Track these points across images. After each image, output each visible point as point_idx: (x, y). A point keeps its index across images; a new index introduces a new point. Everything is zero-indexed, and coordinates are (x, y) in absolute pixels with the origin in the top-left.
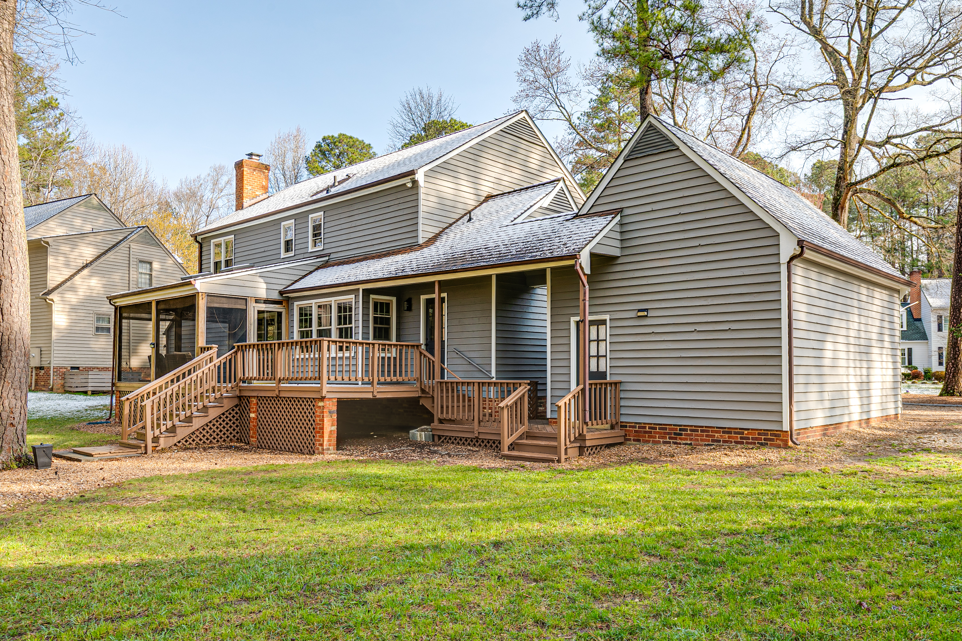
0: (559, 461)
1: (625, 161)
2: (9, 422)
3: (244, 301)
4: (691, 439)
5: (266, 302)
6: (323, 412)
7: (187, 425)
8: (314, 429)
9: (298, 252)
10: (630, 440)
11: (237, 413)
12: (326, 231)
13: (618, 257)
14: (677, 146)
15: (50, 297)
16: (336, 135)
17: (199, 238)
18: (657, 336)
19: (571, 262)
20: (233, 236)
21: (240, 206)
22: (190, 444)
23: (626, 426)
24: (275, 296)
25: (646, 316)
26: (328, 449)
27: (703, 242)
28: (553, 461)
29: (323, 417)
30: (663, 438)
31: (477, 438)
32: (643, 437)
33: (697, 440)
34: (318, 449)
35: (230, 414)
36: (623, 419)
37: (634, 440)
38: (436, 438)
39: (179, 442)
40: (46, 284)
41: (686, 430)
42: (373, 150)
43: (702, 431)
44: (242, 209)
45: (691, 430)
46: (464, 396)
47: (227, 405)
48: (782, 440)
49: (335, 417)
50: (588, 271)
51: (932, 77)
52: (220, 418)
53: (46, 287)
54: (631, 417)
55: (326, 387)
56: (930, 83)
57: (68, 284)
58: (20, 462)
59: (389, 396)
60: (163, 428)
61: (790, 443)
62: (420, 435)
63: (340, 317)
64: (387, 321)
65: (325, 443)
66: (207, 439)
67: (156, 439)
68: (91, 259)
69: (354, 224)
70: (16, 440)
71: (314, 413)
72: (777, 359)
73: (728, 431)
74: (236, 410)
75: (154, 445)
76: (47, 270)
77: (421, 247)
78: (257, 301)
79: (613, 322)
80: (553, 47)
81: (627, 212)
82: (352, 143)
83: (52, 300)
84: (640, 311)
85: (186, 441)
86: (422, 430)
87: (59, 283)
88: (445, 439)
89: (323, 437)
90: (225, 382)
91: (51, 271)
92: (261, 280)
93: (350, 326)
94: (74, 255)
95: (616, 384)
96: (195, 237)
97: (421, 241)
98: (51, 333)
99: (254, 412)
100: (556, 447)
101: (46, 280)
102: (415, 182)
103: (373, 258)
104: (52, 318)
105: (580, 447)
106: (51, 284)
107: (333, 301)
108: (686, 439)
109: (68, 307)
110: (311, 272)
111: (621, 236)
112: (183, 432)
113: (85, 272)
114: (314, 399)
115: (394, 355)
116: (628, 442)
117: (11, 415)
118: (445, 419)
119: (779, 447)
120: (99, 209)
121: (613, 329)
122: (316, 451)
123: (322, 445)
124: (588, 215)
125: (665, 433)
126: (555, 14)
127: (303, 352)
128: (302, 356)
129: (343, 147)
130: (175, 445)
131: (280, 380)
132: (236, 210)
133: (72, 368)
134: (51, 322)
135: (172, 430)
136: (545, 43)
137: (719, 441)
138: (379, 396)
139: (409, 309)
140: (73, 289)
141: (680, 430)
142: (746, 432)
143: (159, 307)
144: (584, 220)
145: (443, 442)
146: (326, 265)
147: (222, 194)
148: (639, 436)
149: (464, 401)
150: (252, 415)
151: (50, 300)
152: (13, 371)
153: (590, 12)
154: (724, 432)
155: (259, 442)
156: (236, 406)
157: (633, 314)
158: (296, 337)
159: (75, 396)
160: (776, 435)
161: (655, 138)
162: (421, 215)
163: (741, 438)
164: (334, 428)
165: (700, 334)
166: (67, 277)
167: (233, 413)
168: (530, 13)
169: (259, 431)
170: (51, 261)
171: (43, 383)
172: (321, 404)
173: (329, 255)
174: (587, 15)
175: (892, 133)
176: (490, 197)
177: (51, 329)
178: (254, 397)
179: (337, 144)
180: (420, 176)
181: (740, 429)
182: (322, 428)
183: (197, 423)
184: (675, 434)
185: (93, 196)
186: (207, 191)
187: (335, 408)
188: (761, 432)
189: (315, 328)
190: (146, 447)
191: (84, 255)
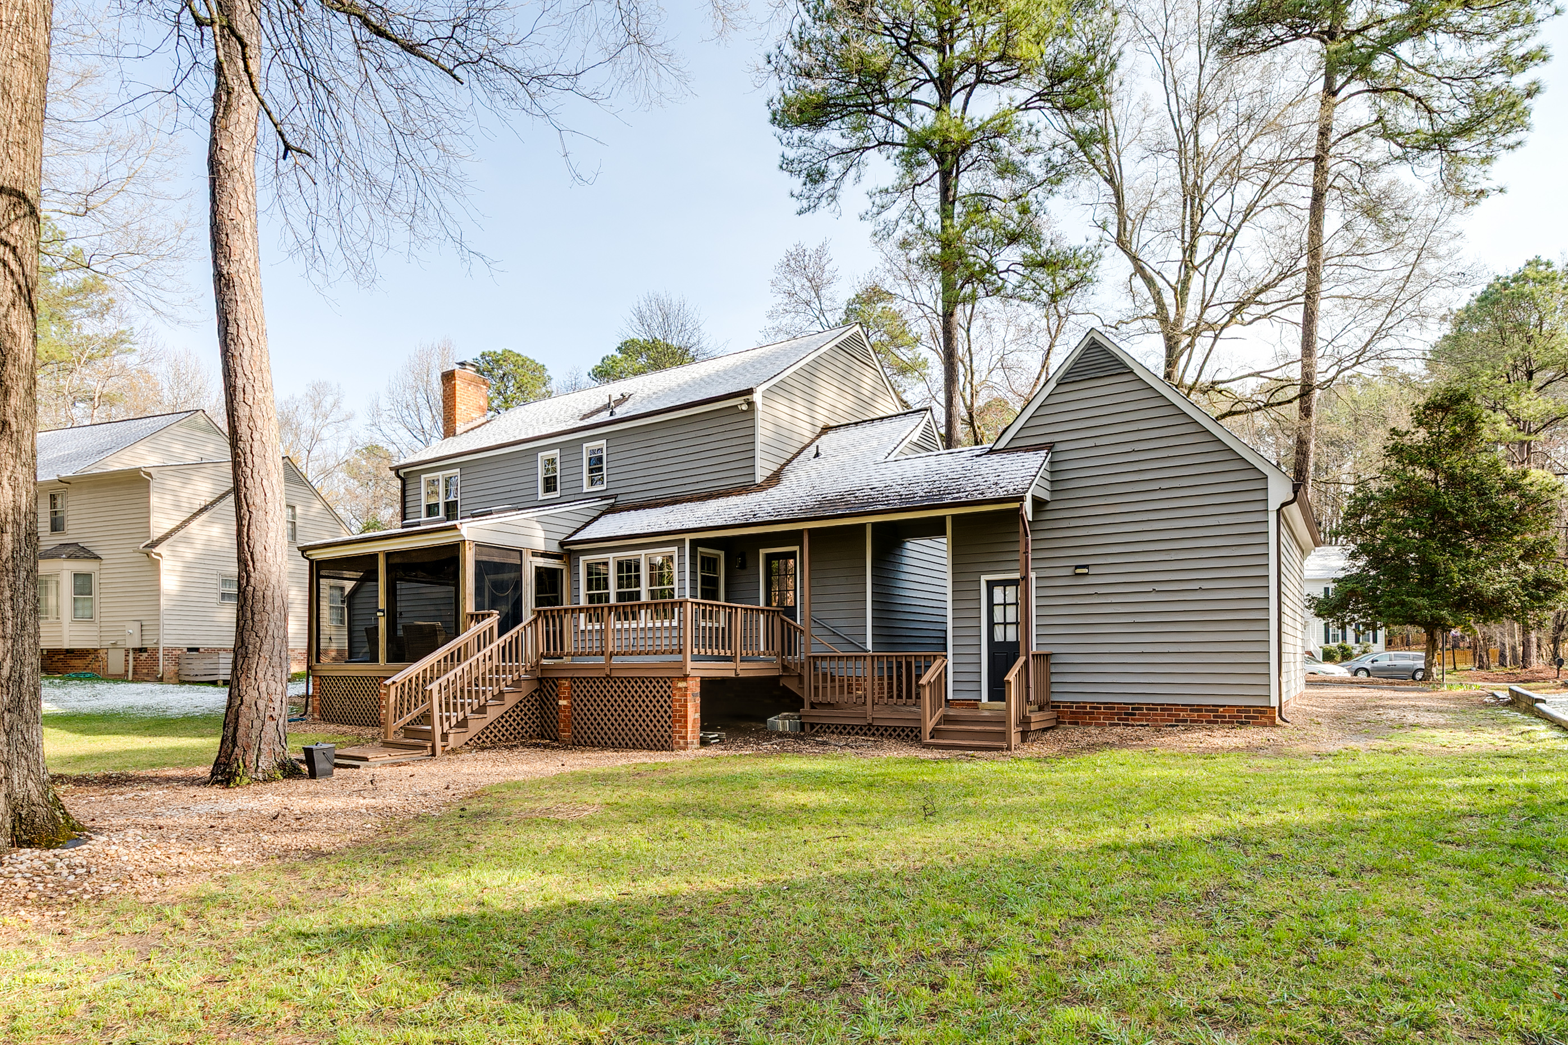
0: (1009, 749)
1: (1058, 385)
2: (268, 714)
3: (518, 554)
4: (1147, 720)
5: (544, 555)
6: (686, 695)
7: (481, 716)
8: (670, 717)
9: (565, 492)
10: (1064, 723)
11: (536, 700)
12: (610, 465)
13: (1048, 502)
14: (1129, 368)
15: (156, 550)
16: (500, 351)
17: (401, 473)
18: (1101, 597)
19: (1017, 505)
20: (458, 470)
21: (449, 431)
22: (484, 742)
23: (1059, 707)
24: (555, 548)
25: (1087, 574)
26: (692, 743)
27: (1165, 485)
28: (1002, 749)
29: (686, 701)
30: (1109, 719)
31: (870, 725)
32: (1082, 718)
33: (1157, 720)
34: (678, 743)
35: (528, 701)
36: (1055, 698)
37: (1069, 723)
38: (807, 728)
39: (471, 740)
40: (149, 532)
41: (1142, 709)
42: (548, 373)
43: (1162, 710)
44: (454, 435)
45: (1147, 709)
46: (825, 675)
47: (526, 689)
48: (1268, 718)
49: (698, 701)
50: (1030, 519)
51: (1252, 318)
52: (517, 707)
53: (149, 537)
54: (1065, 695)
55: (690, 664)
56: (1250, 323)
57: (181, 533)
58: (285, 770)
59: (751, 674)
60: (454, 722)
61: (1278, 720)
62: (783, 724)
63: (620, 578)
64: (715, 581)
65: (689, 735)
66: (503, 735)
67: (445, 736)
68: (211, 500)
69: (654, 457)
70: (277, 739)
71: (669, 697)
72: (1265, 623)
73: (1198, 708)
74: (536, 695)
75: (444, 744)
76: (149, 512)
77: (760, 488)
78: (535, 554)
79: (1039, 580)
80: (821, 252)
81: (1058, 447)
82: (521, 363)
83: (159, 555)
84: (1077, 567)
85: (479, 738)
86: (785, 718)
87: (167, 531)
88: (821, 728)
89: (686, 727)
90: (510, 661)
91: (155, 514)
92: (538, 526)
93: (637, 589)
94: (185, 493)
95: (1047, 656)
96: (396, 470)
97: (759, 480)
98: (159, 600)
99: (565, 698)
100: (1003, 733)
101: (149, 527)
102: (751, 404)
103: (690, 500)
104: (159, 580)
105: (1022, 732)
106: (156, 533)
107: (612, 558)
108: (1142, 720)
109: (180, 564)
110: (596, 519)
111: (1051, 477)
112: (476, 726)
113: (204, 516)
114: (668, 678)
115: (722, 624)
116: (1062, 726)
117: (271, 705)
118: (821, 704)
119: (1265, 725)
120: (208, 432)
121: (1039, 590)
122: (675, 746)
123: (685, 738)
124: (1005, 450)
125: (1112, 714)
126: (837, 210)
127: (590, 621)
128: (590, 627)
129: (508, 367)
130: (466, 743)
131: (611, 655)
132: (445, 437)
133: (190, 650)
134: (159, 585)
135: (463, 724)
136: (811, 247)
137: (1186, 721)
138: (742, 674)
139: (743, 566)
140: (187, 540)
141: (1133, 709)
142: (1221, 709)
143: (391, 561)
144: (1005, 455)
145: (817, 731)
146: (612, 510)
147: (328, 421)
148: (1076, 718)
149: (825, 680)
150: (562, 702)
151: (156, 554)
152: (271, 642)
153: (875, 210)
154: (1191, 711)
155: (575, 737)
156: (535, 691)
157: (1069, 572)
158: (583, 602)
159: (202, 688)
160: (1260, 712)
161: (1100, 357)
162: (759, 446)
163: (1214, 716)
164: (698, 715)
165: (1159, 594)
166: (178, 523)
167: (532, 700)
168: (806, 206)
169: (576, 723)
170: (154, 500)
171: (145, 671)
172: (681, 685)
173: (615, 496)
174: (870, 213)
175: (1217, 378)
176: (826, 429)
177: (159, 595)
178: (566, 678)
179: (501, 362)
180: (757, 397)
181: (1214, 706)
182: (686, 716)
183: (493, 714)
184: (1126, 714)
185: (200, 412)
186: (307, 417)
187: (698, 690)
188: (1240, 709)
189: (613, 589)
190: (433, 747)
191: (199, 493)
